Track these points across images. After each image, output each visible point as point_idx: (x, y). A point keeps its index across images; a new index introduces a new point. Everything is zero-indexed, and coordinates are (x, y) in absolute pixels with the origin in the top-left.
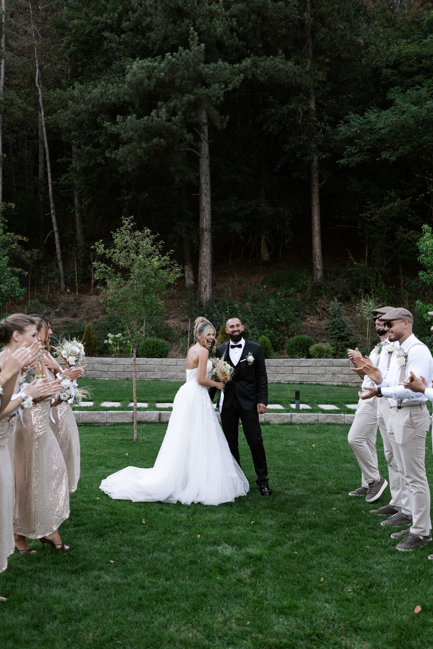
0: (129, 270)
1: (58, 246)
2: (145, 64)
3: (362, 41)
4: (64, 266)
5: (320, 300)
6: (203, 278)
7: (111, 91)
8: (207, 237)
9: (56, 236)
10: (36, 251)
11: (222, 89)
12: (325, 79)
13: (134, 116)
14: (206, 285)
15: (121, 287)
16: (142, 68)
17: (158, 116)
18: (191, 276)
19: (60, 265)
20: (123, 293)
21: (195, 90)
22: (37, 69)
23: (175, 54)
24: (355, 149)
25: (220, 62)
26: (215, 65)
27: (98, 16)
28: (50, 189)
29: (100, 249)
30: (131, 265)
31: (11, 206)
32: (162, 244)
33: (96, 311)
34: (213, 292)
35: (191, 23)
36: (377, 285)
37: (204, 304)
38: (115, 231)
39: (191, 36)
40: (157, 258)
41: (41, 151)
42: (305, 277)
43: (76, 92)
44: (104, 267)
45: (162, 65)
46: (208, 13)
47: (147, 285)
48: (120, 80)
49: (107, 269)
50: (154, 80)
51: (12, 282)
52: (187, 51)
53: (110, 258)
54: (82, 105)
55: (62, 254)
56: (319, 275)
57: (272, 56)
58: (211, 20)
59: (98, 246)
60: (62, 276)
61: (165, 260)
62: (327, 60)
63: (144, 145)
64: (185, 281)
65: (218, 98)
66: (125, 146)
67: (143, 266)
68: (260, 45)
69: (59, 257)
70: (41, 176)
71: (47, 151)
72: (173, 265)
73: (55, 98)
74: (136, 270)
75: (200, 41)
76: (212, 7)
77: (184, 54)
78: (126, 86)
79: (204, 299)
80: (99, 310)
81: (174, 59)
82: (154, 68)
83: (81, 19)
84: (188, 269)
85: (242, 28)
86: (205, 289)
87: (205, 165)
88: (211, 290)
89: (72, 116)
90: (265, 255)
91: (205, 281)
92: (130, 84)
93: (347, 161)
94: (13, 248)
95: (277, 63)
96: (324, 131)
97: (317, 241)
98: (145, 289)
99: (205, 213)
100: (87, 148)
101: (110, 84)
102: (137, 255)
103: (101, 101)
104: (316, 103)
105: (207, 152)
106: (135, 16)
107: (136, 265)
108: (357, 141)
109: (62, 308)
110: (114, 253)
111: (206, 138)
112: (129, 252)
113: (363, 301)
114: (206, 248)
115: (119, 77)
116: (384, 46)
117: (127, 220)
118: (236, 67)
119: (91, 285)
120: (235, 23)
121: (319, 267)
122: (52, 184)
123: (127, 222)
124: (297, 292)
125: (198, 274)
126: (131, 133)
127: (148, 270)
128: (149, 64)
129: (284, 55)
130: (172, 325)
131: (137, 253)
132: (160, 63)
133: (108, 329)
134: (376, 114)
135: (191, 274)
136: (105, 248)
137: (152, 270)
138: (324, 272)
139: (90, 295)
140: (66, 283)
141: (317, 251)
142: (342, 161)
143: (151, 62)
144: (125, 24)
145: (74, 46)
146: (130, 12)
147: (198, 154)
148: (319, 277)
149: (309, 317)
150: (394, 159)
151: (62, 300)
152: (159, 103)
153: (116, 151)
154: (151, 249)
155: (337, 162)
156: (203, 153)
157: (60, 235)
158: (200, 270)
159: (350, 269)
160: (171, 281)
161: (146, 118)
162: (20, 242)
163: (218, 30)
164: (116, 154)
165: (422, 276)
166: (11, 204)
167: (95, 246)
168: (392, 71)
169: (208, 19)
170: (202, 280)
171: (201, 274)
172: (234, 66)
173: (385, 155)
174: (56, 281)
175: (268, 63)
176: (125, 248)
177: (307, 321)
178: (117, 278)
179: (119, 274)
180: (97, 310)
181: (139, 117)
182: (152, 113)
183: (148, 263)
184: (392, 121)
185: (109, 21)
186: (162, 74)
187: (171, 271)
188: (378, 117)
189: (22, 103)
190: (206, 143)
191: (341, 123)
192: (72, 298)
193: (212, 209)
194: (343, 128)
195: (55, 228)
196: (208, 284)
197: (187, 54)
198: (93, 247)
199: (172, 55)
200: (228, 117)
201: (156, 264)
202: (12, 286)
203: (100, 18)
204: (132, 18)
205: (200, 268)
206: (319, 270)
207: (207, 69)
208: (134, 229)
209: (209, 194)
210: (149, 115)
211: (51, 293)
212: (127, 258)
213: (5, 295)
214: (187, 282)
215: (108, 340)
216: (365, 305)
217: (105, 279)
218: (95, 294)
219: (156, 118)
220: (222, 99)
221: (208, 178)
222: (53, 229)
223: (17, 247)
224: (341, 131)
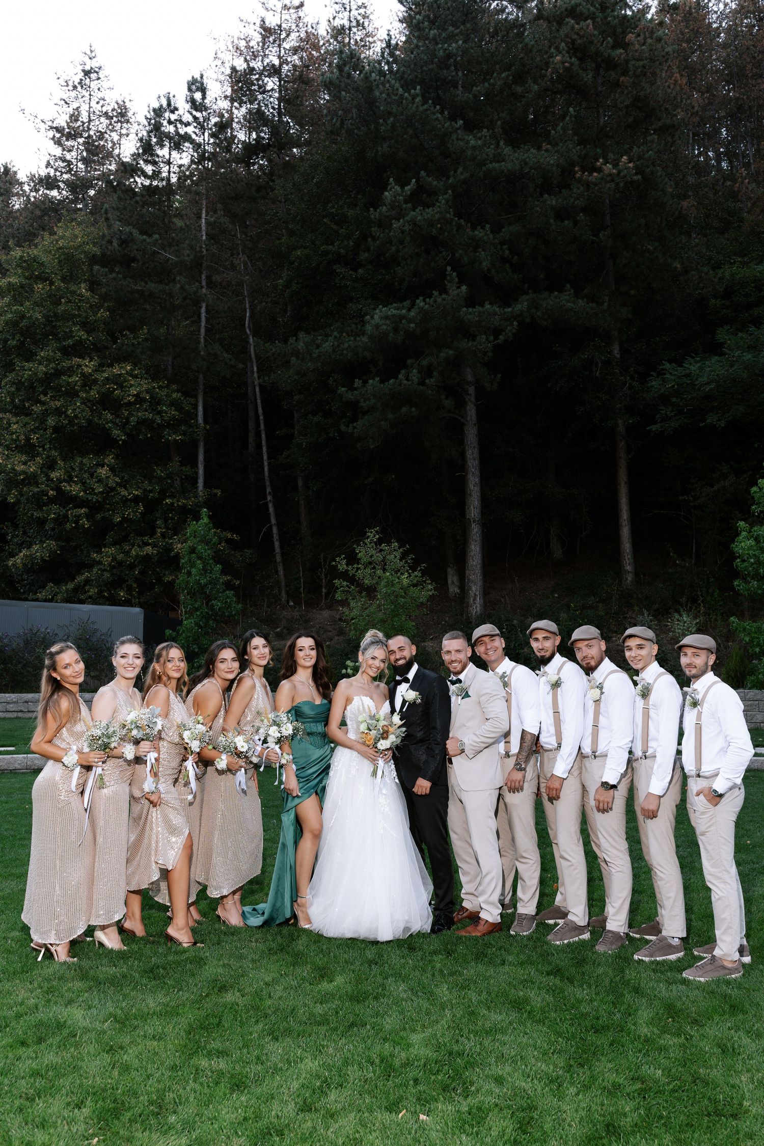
0: (375, 588)
1: (277, 544)
2: (389, 313)
3: (678, 266)
4: (284, 570)
5: (630, 613)
6: (472, 585)
7: (346, 345)
8: (475, 531)
9: (275, 530)
10: (249, 551)
11: (490, 342)
12: (630, 316)
13: (377, 379)
14: (475, 594)
15: (366, 609)
16: (387, 318)
17: (407, 379)
18: (457, 582)
19: (280, 569)
20: (368, 616)
21: (455, 342)
22: (248, 310)
23: (428, 300)
24: (672, 411)
25: (488, 306)
26: (480, 309)
27: (327, 245)
28: (266, 469)
29: (342, 565)
30: (377, 583)
31: (216, 494)
32: (412, 559)
33: (330, 631)
34: (485, 603)
35: (448, 255)
36: (708, 591)
37: (474, 621)
38: (359, 545)
39: (448, 278)
40: (406, 575)
41: (252, 414)
42: (611, 581)
43: (301, 345)
44: (347, 586)
45: (412, 314)
46: (470, 241)
47: (395, 606)
48: (357, 328)
49: (350, 588)
50: (402, 333)
51: (228, 597)
52: (444, 296)
53: (354, 575)
54: (309, 364)
55: (283, 554)
56: (630, 578)
57: (556, 293)
58: (475, 251)
59: (339, 562)
60: (283, 584)
61: (416, 576)
62: (632, 292)
63: (390, 416)
64: (448, 589)
65: (485, 353)
66: (366, 417)
67: (390, 584)
68: (542, 276)
69: (278, 558)
70: (251, 448)
71: (261, 417)
72: (425, 582)
73: (273, 354)
74: (383, 589)
75: (461, 282)
76: (477, 233)
77: (439, 300)
78: (365, 339)
79: (474, 614)
80: (334, 629)
81: (427, 306)
82: (402, 317)
83: (305, 248)
84: (451, 572)
85: (516, 258)
86: (474, 600)
87: (471, 435)
88: (482, 601)
89: (296, 377)
90: (557, 552)
91: (474, 589)
92: (371, 337)
93: (661, 427)
94: (220, 550)
95: (564, 302)
96: (631, 387)
97: (625, 532)
98: (393, 611)
99: (473, 498)
100: (317, 419)
101: (344, 334)
102: (384, 573)
103: (333, 356)
104: (621, 349)
105: (474, 416)
106: (376, 245)
107: (383, 583)
108: (674, 400)
109: (284, 628)
110: (358, 569)
111: (473, 399)
112: (374, 568)
113: (676, 616)
114: (475, 546)
115: (356, 324)
116: (709, 271)
117: (371, 532)
118: (508, 312)
119: (321, 596)
120: (507, 252)
121: (629, 568)
122: (269, 465)
123: (372, 535)
124: (598, 602)
125: (465, 579)
126: (373, 401)
127: (397, 588)
128: (395, 312)
129: (572, 291)
130: (430, 650)
131: (384, 570)
132: (409, 310)
133: (346, 655)
134: (699, 365)
135: (455, 579)
136: (347, 565)
137: (402, 588)
138: (637, 574)
139: (321, 609)
140: (288, 594)
141: (627, 546)
142: (654, 427)
143: (398, 310)
144: (364, 256)
145: (297, 283)
146: (370, 239)
147: (462, 420)
148: (628, 581)
149: (616, 637)
150: (723, 424)
151: (284, 617)
152: (409, 362)
153: (355, 424)
154: (399, 564)
155: (648, 428)
156: (469, 418)
157: (279, 529)
158: (467, 574)
159: (670, 571)
160: (423, 599)
161: (392, 381)
162: (228, 541)
163: (484, 264)
164: (355, 428)
165: (737, 585)
166: (215, 491)
167: (335, 561)
168: (723, 302)
169: (471, 249)
170: (470, 588)
171: (468, 580)
172: (506, 310)
173: (711, 419)
174: (276, 591)
175: (551, 303)
176: (370, 563)
177: (612, 642)
178: (362, 597)
179: (364, 594)
180: (330, 629)
181: (382, 381)
182: (400, 376)
183: (397, 580)
184: (718, 375)
185: (342, 251)
186: (412, 325)
187: (422, 589)
188: (701, 369)
189: (230, 360)
190: (472, 406)
191: (652, 376)
192: (296, 614)
193: (482, 492)
194: (655, 383)
195: (273, 521)
196: (478, 593)
197: (444, 299)
198: (334, 563)
199: (424, 300)
200: (499, 376)
201: (405, 582)
202: (227, 602)
203: (330, 247)
204: (372, 248)
205: (467, 572)
206: (629, 572)
207: (470, 314)
208: (379, 542)
209: (477, 473)
210: (396, 378)
211: (268, 607)
212: (372, 576)
213: (220, 613)
214: (451, 590)
215: (346, 669)
216: (678, 620)
217: (347, 599)
218: (327, 608)
219: (406, 382)
220: (490, 354)
221: (476, 451)
222: (270, 522)
223: (224, 547)
224: (652, 386)
